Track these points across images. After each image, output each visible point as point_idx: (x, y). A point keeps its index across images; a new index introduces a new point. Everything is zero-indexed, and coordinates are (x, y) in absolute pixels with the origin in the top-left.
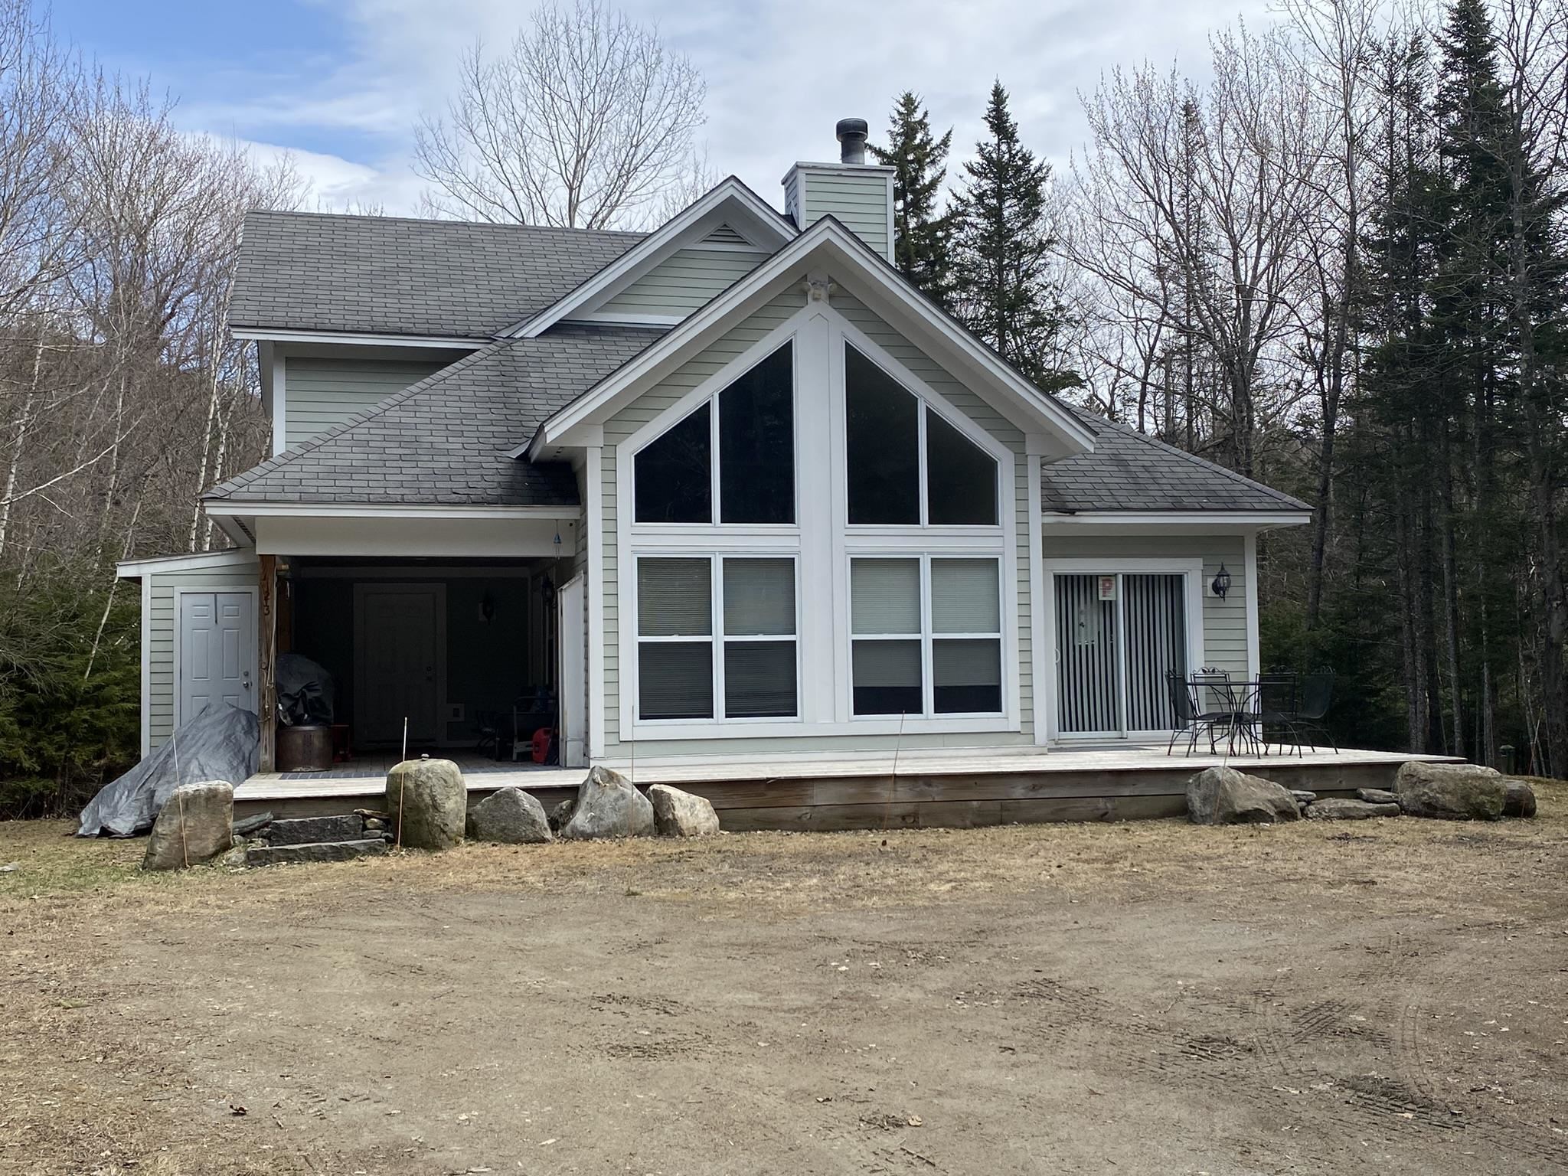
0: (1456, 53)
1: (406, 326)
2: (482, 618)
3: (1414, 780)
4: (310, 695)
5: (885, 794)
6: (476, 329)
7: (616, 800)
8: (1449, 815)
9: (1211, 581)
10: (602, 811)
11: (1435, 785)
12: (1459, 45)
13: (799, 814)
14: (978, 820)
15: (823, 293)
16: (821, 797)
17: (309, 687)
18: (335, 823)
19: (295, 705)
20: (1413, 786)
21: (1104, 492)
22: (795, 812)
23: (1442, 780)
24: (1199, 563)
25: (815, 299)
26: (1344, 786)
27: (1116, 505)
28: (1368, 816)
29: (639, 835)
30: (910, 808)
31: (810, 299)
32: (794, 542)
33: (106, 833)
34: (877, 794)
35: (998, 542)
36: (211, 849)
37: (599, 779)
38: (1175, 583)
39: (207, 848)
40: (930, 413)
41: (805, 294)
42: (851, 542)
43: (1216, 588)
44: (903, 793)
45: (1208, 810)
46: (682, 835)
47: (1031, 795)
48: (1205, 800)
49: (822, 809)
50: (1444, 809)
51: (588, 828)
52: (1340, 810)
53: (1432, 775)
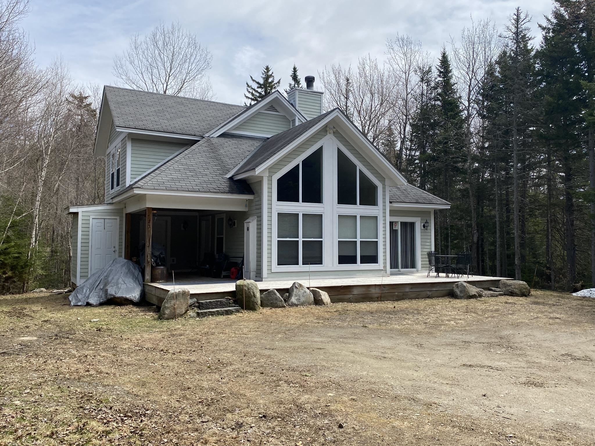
0: (441, 72)
1: (175, 130)
2: (182, 229)
3: (506, 285)
4: (162, 256)
5: (373, 291)
6: (197, 133)
7: (303, 293)
8: (517, 295)
9: (422, 224)
10: (300, 297)
11: (513, 287)
12: (442, 70)
13: (349, 297)
14: (397, 299)
15: (331, 131)
16: (356, 292)
17: (161, 253)
18: (221, 302)
19: (157, 260)
20: (505, 287)
21: (398, 197)
22: (348, 296)
23: (514, 285)
24: (419, 219)
25: (330, 133)
26: (486, 287)
27: (402, 201)
28: (497, 296)
29: (311, 305)
30: (379, 295)
31: (328, 133)
32: (322, 209)
33: (88, 304)
34: (370, 291)
35: (377, 211)
36: (184, 312)
37: (297, 286)
38: (412, 225)
39: (183, 311)
40: (360, 171)
41: (327, 131)
42: (339, 210)
43: (424, 226)
44: (377, 290)
45: (462, 295)
46: (324, 304)
47: (411, 290)
48: (461, 292)
49: (356, 295)
50: (516, 293)
51: (296, 302)
52: (490, 294)
53: (511, 284)
